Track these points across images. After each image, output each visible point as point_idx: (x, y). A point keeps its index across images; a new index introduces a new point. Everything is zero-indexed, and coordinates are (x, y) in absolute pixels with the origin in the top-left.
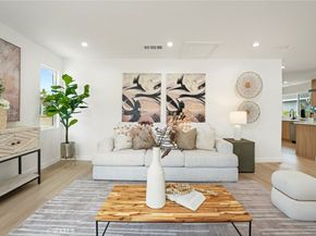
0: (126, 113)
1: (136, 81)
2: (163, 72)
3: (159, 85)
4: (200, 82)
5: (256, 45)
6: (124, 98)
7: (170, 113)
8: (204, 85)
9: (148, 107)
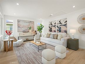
0: (50, 30)
1: (51, 23)
2: (56, 20)
3: (55, 23)
4: (65, 21)
5: (74, 7)
6: (49, 27)
7: (58, 30)
8: (66, 22)
9: (53, 29)
